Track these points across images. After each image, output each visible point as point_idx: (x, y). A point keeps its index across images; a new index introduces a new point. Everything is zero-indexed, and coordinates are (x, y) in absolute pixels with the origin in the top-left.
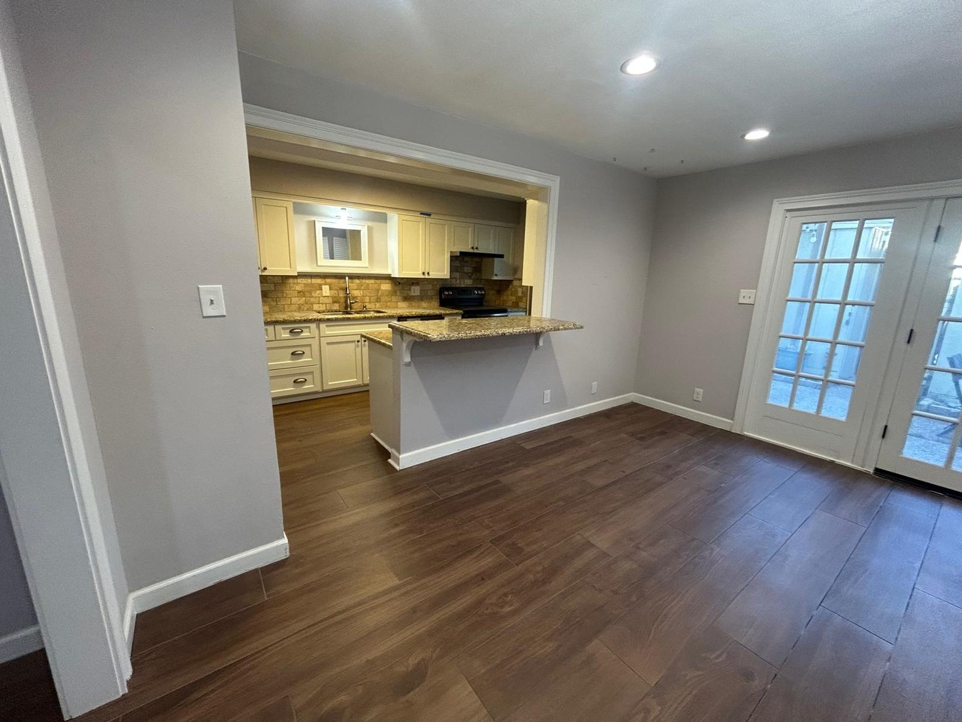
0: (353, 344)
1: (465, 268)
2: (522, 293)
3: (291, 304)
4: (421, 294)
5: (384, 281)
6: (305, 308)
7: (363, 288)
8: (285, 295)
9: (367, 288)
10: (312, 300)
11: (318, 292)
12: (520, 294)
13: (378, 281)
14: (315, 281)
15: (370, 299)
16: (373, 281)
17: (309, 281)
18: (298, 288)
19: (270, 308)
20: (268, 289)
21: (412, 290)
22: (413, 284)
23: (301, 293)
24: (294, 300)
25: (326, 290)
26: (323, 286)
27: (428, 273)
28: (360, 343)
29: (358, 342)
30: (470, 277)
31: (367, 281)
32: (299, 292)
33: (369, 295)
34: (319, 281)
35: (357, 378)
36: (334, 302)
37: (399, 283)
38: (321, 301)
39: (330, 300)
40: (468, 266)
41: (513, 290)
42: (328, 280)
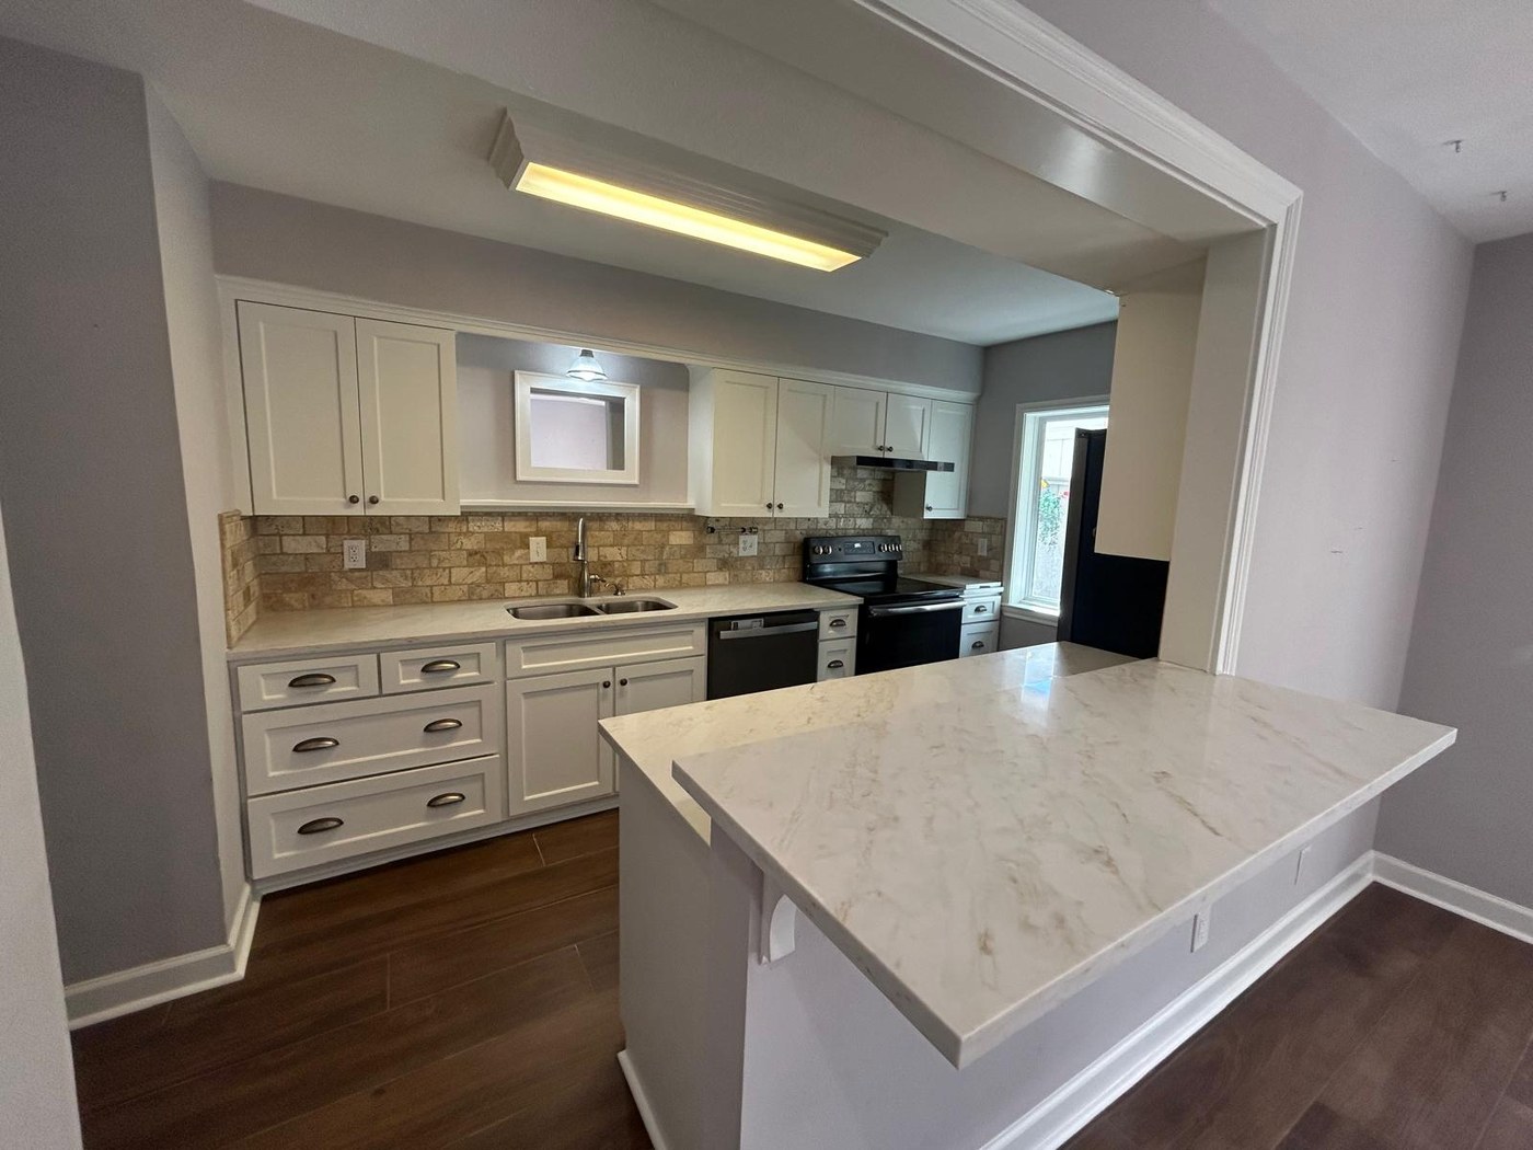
0: (594, 692)
1: (858, 494)
2: (989, 550)
3: (450, 583)
4: (759, 551)
5: (677, 525)
6: (485, 594)
7: (626, 542)
8: (435, 563)
9: (638, 540)
10: (504, 572)
11: (519, 553)
12: (983, 552)
13: (664, 526)
14: (510, 526)
15: (643, 567)
16: (651, 525)
17: (498, 525)
18: (469, 544)
19: (395, 595)
20: (394, 548)
21: (741, 545)
22: (744, 530)
23: (476, 557)
24: (459, 574)
25: (538, 548)
26: (533, 540)
27: (780, 506)
28: (610, 689)
29: (606, 685)
30: (867, 514)
31: (638, 526)
32: (471, 554)
33: (643, 557)
34: (521, 526)
35: (598, 779)
36: (557, 577)
37: (713, 530)
38: (525, 576)
39: (548, 572)
40: (863, 490)
41: (964, 540)
42: (545, 525)
